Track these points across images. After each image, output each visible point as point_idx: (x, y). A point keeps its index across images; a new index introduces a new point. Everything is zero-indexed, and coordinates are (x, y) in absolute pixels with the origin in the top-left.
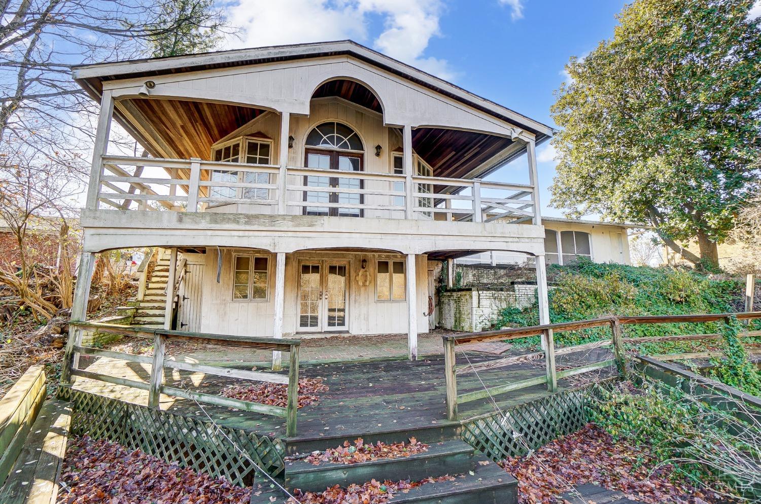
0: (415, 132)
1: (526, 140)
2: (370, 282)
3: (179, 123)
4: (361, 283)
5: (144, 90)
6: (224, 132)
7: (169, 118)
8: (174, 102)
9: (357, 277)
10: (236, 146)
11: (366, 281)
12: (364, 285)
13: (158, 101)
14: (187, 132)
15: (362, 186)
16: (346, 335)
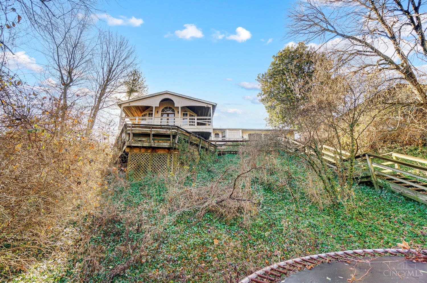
0: (181, 108)
1: (210, 106)
3: (134, 110)
5: (128, 105)
6: (144, 111)
7: (132, 109)
8: (133, 106)
10: (146, 114)
13: (130, 107)
14: (136, 112)
15: (174, 120)
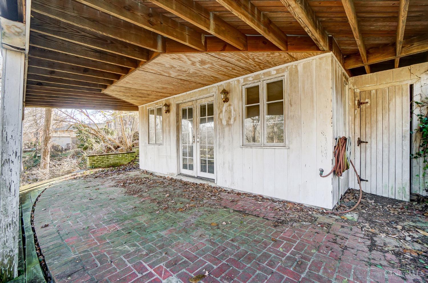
2: (235, 120)
4: (224, 122)
9: (221, 115)
11: (230, 118)
12: (228, 124)
16: (213, 185)
